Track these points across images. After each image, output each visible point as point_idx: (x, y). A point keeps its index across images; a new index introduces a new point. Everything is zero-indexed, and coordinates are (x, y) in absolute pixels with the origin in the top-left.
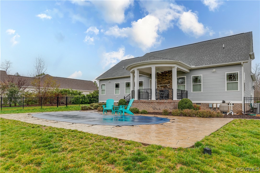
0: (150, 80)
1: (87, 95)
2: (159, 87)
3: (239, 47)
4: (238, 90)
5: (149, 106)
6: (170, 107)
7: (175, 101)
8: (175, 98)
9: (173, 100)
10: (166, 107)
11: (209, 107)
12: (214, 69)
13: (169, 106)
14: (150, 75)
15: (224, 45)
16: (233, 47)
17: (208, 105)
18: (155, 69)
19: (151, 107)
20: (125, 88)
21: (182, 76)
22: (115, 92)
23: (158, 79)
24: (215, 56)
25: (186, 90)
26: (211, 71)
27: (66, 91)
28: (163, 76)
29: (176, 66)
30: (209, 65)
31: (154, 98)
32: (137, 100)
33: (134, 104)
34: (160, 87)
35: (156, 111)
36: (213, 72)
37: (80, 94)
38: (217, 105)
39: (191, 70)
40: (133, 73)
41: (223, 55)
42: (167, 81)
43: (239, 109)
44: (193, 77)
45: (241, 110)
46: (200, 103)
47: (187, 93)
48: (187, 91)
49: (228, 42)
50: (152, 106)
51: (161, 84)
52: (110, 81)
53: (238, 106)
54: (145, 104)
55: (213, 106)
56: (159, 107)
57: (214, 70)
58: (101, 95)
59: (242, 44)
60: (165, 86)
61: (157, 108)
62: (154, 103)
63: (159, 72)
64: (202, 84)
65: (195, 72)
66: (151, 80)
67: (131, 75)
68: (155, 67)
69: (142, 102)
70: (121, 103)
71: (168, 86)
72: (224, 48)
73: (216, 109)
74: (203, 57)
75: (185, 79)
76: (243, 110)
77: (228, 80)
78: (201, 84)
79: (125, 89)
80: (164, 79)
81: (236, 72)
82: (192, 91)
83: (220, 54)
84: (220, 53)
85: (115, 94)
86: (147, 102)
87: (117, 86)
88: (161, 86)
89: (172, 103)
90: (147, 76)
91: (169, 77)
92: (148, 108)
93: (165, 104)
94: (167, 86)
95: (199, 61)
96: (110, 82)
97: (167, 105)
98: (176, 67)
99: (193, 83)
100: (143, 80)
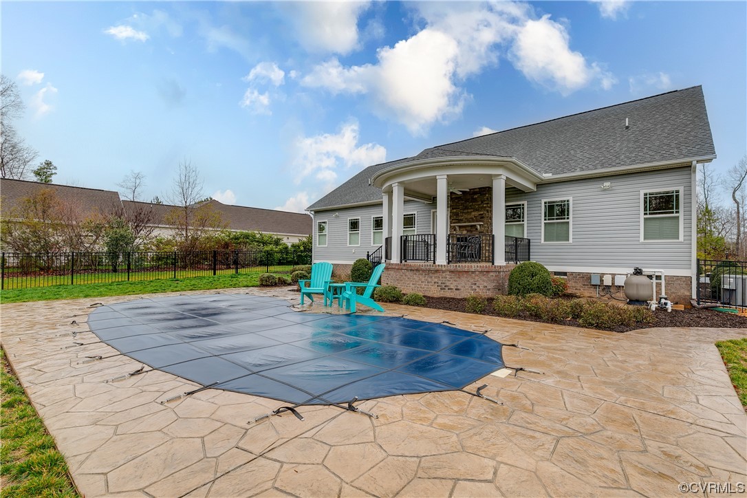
0: (432, 211)
1: (293, 246)
2: (455, 230)
3: (672, 122)
4: (678, 238)
5: (430, 280)
6: (485, 284)
7: (501, 268)
8: (500, 260)
9: (493, 264)
10: (475, 284)
11: (590, 282)
12: (606, 181)
13: (484, 281)
14: (433, 200)
15: (627, 119)
16: (656, 125)
17: (587, 277)
18: (444, 182)
19: (435, 283)
20: (372, 231)
21: (517, 200)
22: (348, 240)
23: (453, 209)
24: (607, 148)
25: (525, 237)
26: (598, 186)
27: (247, 236)
28: (466, 201)
29: (504, 174)
30: (591, 169)
31: (441, 259)
32: (399, 262)
33: (390, 272)
34: (457, 228)
35: (448, 294)
36: (605, 190)
37: (277, 242)
38: (613, 279)
39: (542, 185)
40: (390, 193)
41: (630, 145)
42: (476, 213)
43: (682, 291)
44: (545, 203)
45: (688, 294)
46: (566, 273)
47: (529, 246)
48: (529, 240)
49: (636, 113)
50: (436, 280)
51: (459, 221)
52: (337, 214)
53: (679, 282)
54: (417, 273)
55: (602, 281)
56: (455, 283)
57: (607, 184)
58: (317, 245)
59: (682, 117)
60: (472, 226)
61: (452, 287)
62: (443, 272)
63: (456, 191)
64: (571, 220)
65: (552, 191)
66: (434, 210)
67: (385, 200)
68: (446, 177)
69: (411, 270)
70: (359, 270)
71: (478, 227)
72: (627, 128)
73: (612, 290)
74: (572, 152)
75: (523, 208)
76: (694, 296)
77: (648, 212)
78: (568, 223)
79: (372, 233)
80: (468, 209)
81: (674, 189)
82: (543, 241)
83: (618, 144)
84: (618, 139)
85: (348, 245)
86: (423, 271)
87: (354, 225)
88: (460, 227)
89: (491, 274)
90: (426, 202)
91: (482, 202)
92: (425, 285)
93: (473, 275)
94: (475, 226)
95: (560, 163)
96: (337, 217)
97: (477, 278)
98: (503, 177)
99: (545, 220)
100: (415, 213)
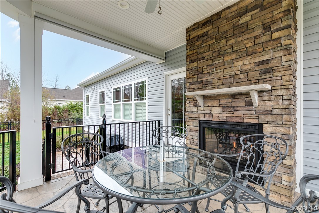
23: (192, 62)
28: (219, 39)
34: (201, 101)
42: (248, 63)
58: (86, 116)
60: (233, 96)
71: (255, 97)
80: (223, 56)
85: (99, 117)
88: (206, 98)
96: (94, 90)
